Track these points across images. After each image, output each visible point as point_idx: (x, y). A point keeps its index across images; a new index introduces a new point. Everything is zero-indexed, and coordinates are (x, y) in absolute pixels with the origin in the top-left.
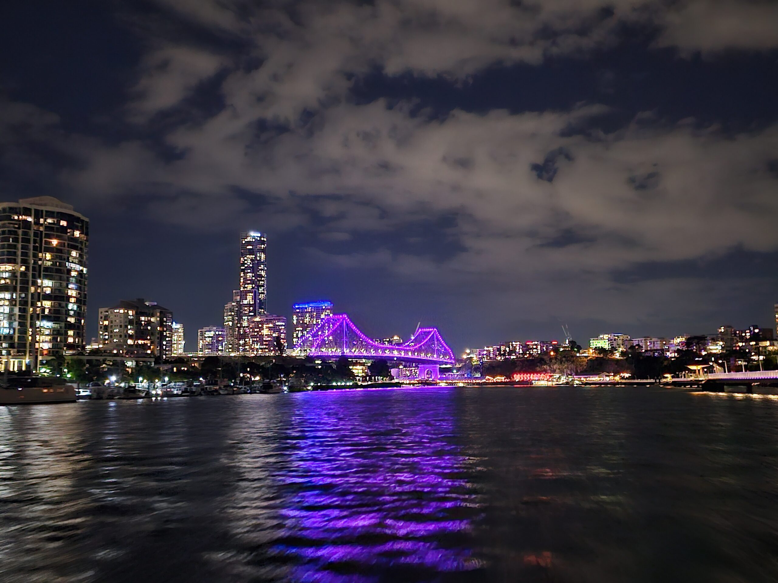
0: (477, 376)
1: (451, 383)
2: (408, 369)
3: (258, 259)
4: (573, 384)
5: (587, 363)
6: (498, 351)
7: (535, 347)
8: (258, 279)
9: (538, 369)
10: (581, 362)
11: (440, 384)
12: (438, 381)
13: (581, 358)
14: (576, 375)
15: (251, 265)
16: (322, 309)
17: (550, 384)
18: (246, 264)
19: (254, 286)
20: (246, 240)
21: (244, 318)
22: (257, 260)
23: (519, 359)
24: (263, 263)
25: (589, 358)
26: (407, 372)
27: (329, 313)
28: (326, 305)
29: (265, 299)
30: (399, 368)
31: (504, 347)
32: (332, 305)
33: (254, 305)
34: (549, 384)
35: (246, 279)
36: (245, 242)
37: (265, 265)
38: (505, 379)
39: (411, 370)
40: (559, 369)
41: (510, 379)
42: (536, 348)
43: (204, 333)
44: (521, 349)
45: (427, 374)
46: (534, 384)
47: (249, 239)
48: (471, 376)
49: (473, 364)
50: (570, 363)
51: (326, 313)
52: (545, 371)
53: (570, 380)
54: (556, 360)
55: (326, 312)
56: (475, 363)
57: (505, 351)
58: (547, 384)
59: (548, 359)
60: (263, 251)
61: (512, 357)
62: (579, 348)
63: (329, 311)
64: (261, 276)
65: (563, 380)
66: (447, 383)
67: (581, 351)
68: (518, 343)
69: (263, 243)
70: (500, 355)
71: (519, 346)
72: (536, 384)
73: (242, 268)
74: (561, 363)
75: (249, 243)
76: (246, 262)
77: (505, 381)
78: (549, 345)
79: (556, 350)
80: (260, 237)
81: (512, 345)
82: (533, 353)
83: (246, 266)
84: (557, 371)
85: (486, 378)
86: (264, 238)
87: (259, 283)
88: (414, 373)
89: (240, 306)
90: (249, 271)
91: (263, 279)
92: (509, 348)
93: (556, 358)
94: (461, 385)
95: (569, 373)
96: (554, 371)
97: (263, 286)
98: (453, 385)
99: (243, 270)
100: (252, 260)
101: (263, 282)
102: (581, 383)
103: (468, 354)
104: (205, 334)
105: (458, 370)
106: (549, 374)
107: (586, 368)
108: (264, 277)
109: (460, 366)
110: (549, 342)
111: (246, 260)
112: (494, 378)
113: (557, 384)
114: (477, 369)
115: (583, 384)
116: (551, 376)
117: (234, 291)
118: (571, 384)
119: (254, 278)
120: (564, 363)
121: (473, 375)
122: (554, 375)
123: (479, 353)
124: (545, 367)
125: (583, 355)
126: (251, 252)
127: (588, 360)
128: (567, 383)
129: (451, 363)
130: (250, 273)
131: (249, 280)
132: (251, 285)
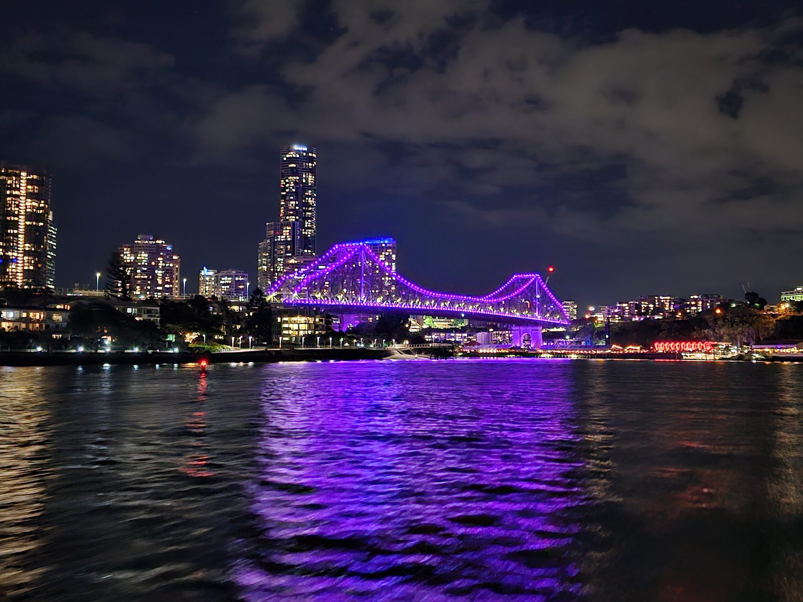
0: (601, 344)
1: (559, 354)
2: (500, 333)
3: (304, 181)
4: (750, 360)
5: (776, 325)
6: (636, 309)
7: (693, 303)
8: (304, 208)
9: (695, 335)
10: (765, 324)
11: (542, 356)
12: (540, 351)
13: (765, 318)
14: (757, 344)
15: (294, 190)
16: (380, 248)
17: (710, 357)
18: (287, 188)
19: (297, 218)
20: (288, 156)
21: (279, 259)
22: (303, 183)
23: (667, 320)
24: (310, 188)
25: (779, 318)
26: (499, 338)
27: (391, 253)
28: (386, 242)
29: (314, 236)
30: (489, 332)
31: (647, 303)
32: (395, 242)
33: (292, 243)
34: (708, 358)
35: (287, 209)
36: (287, 158)
37: (314, 190)
38: (641, 349)
39: (504, 335)
40: (728, 335)
41: (649, 349)
42: (696, 305)
43: (219, 278)
44: (672, 306)
45: (524, 341)
46: (685, 357)
47: (291, 155)
48: (591, 343)
49: (596, 326)
50: (747, 325)
51: (387, 254)
52: (707, 338)
53: (746, 351)
54: (724, 321)
55: (386, 251)
56: (599, 325)
57: (647, 308)
58: (704, 358)
59: (712, 319)
60: (312, 171)
61: (656, 317)
62: (763, 302)
63: (390, 250)
64: (307, 205)
65: (734, 351)
66: (552, 353)
67: (766, 308)
68: (669, 298)
69: (311, 160)
70: (640, 314)
71: (670, 302)
72: (688, 357)
73: (283, 193)
74: (732, 326)
75: (291, 160)
76: (287, 185)
77: (642, 352)
78: (715, 300)
79: (725, 306)
80: (307, 152)
81: (659, 300)
82: (690, 312)
83: (287, 190)
84: (725, 338)
85: (613, 347)
86: (312, 153)
87: (305, 214)
88: (507, 338)
89: (274, 244)
90: (292, 198)
91: (310, 209)
92: (654, 304)
93: (724, 318)
94: (574, 357)
95: (745, 341)
96: (720, 339)
97: (311, 218)
98: (561, 357)
99: (284, 197)
100: (295, 183)
101: (310, 214)
102: (763, 357)
103: (593, 313)
104: (221, 279)
105: (573, 335)
106: (711, 342)
107: (774, 333)
108: (312, 207)
109: (578, 330)
110: (716, 296)
111: (287, 183)
112: (624, 347)
113: (723, 359)
114: (600, 334)
115: (767, 359)
116: (714, 346)
117: (267, 224)
118: (747, 358)
119: (297, 208)
120: (737, 325)
121: (594, 342)
122: (720, 343)
123: (609, 311)
124: (706, 331)
125: (769, 313)
126: (294, 172)
127: (777, 321)
128: (740, 357)
129: (564, 326)
130: (292, 200)
131: (291, 210)
132: (294, 217)
